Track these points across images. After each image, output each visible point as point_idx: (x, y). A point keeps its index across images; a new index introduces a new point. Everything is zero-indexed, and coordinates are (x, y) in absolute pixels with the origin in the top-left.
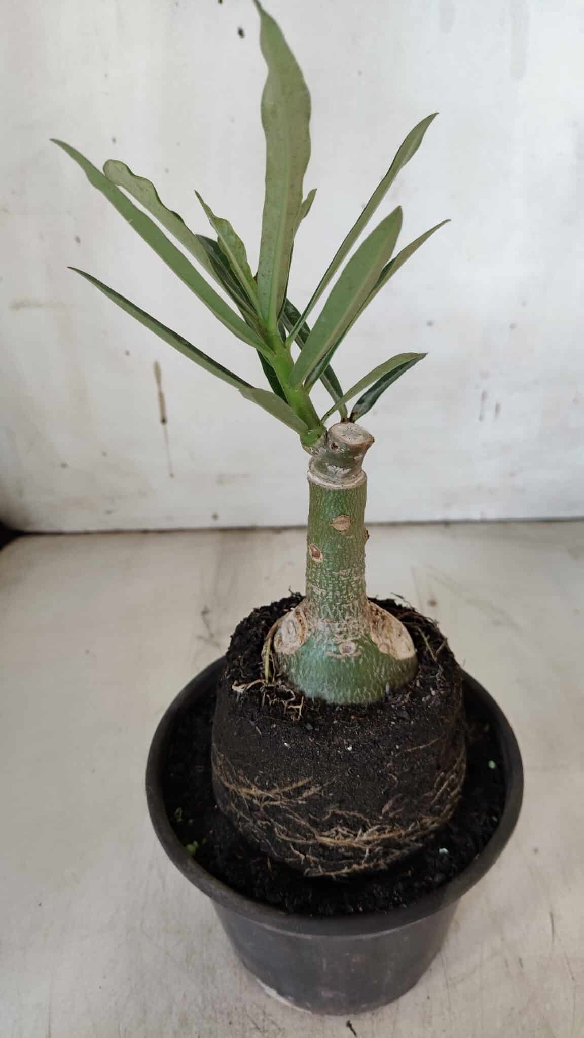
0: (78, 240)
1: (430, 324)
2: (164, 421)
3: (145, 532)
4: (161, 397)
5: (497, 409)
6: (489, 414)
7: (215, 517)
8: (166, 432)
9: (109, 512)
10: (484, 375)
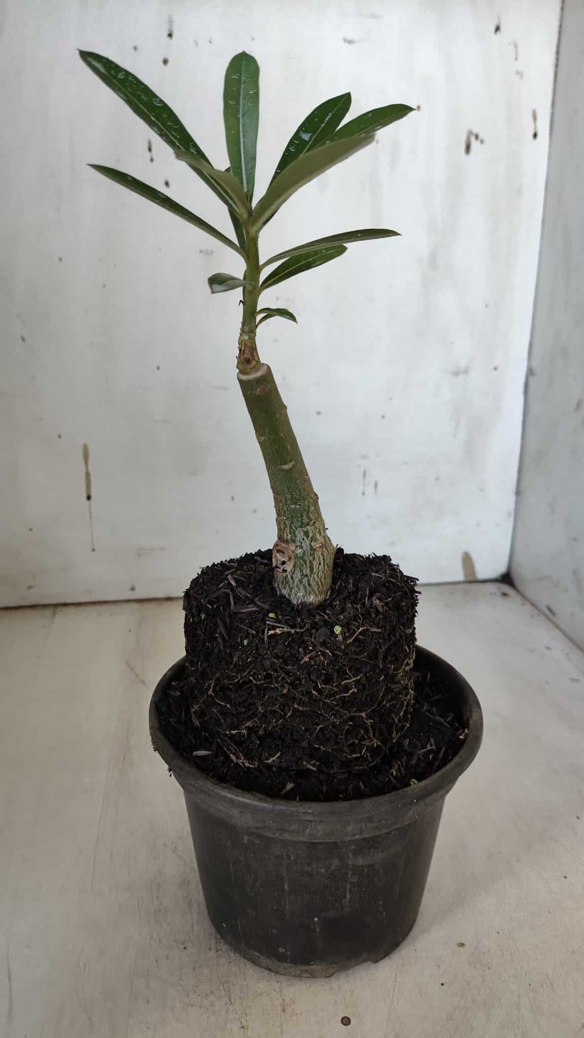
0: (23, 339)
1: (319, 413)
2: (89, 498)
4: (88, 475)
5: (376, 485)
6: (370, 489)
7: (133, 589)
8: (90, 506)
9: (30, 587)
10: (365, 457)
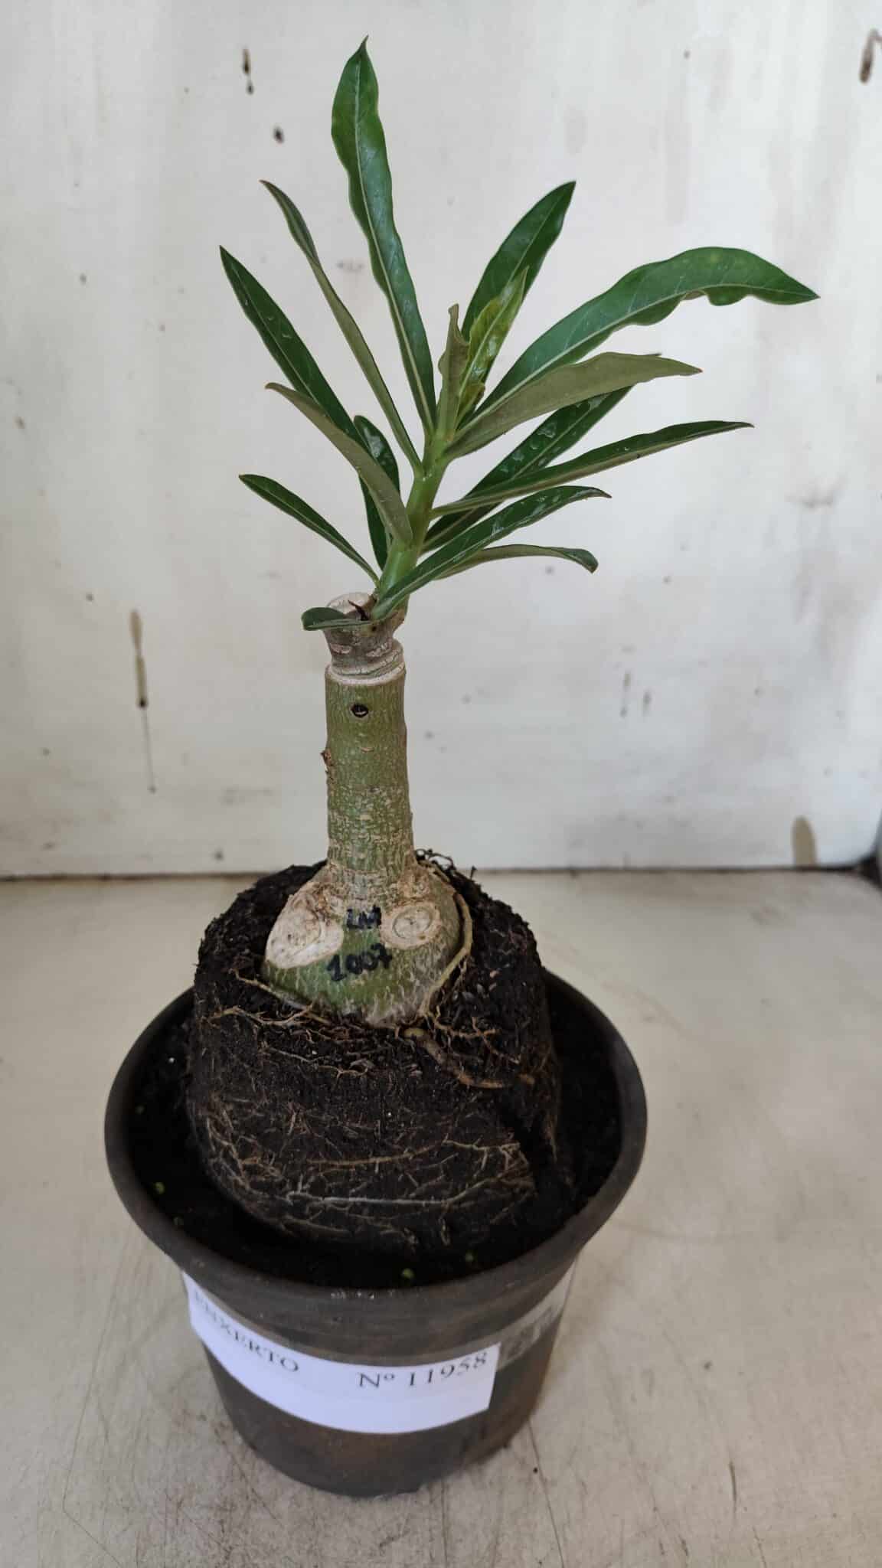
1: (549, 571)
2: (143, 703)
3: (105, 878)
4: (140, 663)
5: (647, 699)
6: (635, 707)
7: (219, 858)
8: (145, 718)
10: (628, 649)
